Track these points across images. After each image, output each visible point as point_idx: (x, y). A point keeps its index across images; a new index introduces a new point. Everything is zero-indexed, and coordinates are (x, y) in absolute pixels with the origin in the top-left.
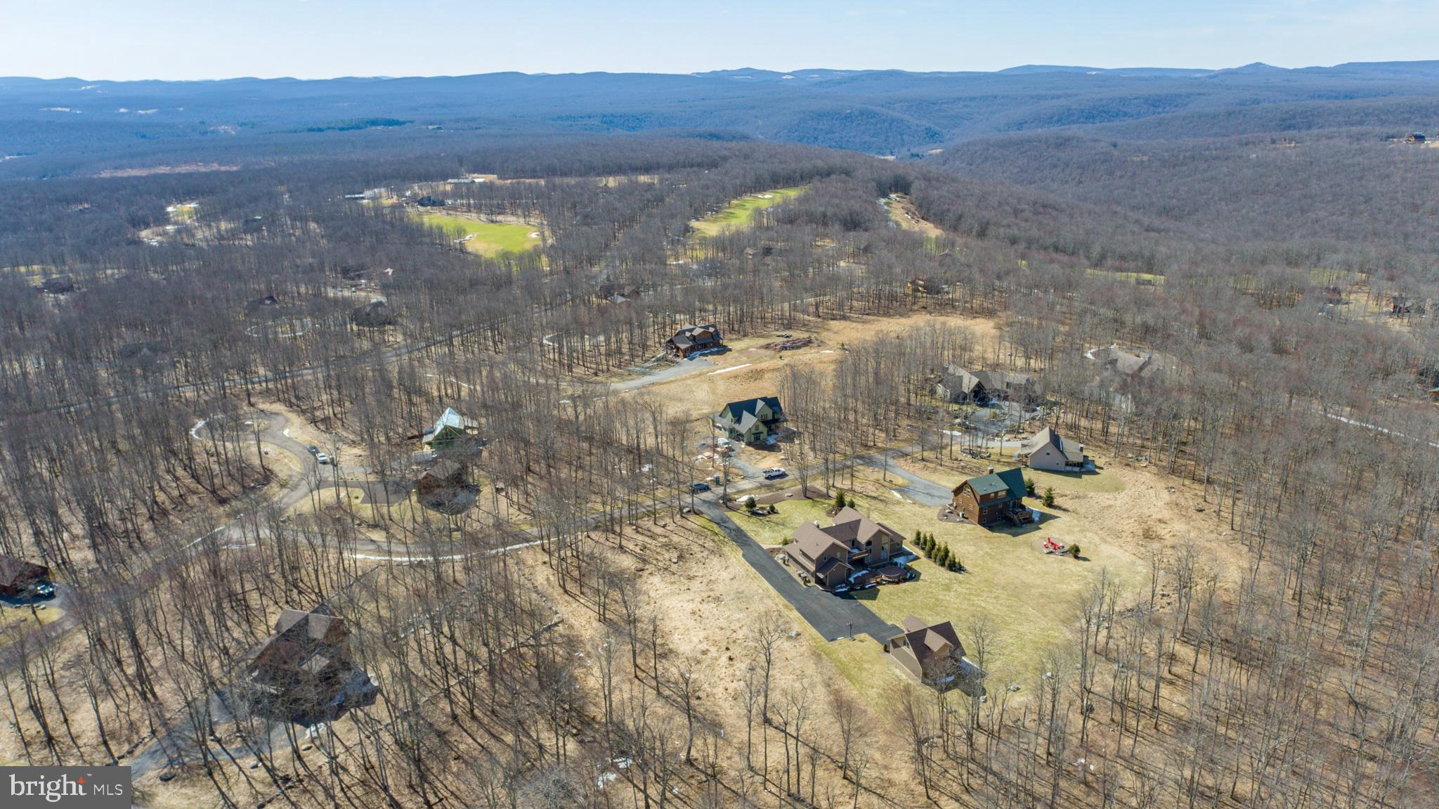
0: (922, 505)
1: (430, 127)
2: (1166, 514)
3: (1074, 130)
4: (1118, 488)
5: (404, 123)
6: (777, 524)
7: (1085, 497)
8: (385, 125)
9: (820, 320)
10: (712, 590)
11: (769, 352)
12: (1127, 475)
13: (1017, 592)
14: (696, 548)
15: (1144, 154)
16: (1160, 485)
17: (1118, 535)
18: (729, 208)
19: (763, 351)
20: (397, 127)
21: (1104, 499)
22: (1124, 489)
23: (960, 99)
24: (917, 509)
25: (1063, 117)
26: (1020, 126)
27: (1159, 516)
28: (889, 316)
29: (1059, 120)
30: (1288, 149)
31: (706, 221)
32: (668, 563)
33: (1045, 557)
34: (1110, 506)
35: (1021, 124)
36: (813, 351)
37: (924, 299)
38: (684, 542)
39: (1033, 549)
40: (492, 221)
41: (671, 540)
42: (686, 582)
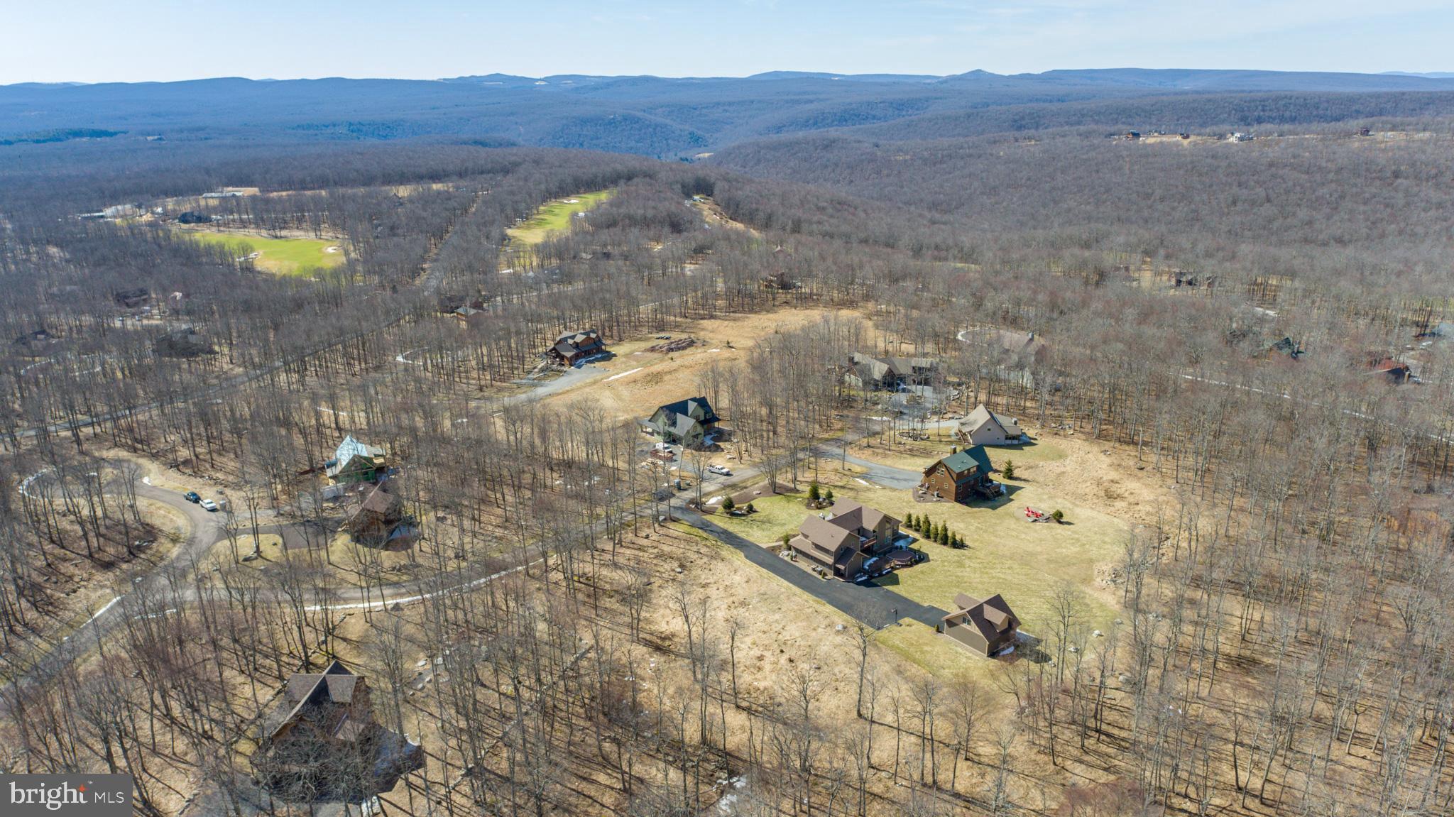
0: (894, 490)
1: (150, 138)
2: (1114, 475)
3: (833, 132)
4: (1061, 456)
5: (114, 134)
6: (763, 522)
7: (1037, 466)
8: (91, 136)
9: (689, 320)
10: (732, 595)
11: (656, 355)
12: (1062, 444)
13: (1026, 560)
14: (694, 556)
15: (906, 153)
16: (1095, 449)
17: (1084, 498)
18: (538, 214)
19: (649, 354)
20: (108, 139)
21: (1054, 466)
22: (1067, 456)
23: (718, 104)
24: (888, 493)
25: (817, 121)
26: (779, 129)
27: (1111, 478)
28: (756, 312)
29: (815, 123)
30: (1030, 147)
31: (518, 228)
32: (672, 574)
33: (1032, 525)
34: (1064, 473)
35: (779, 128)
36: (699, 350)
37: (782, 295)
38: (679, 552)
39: (1018, 519)
40: (276, 237)
41: (662, 551)
42: (702, 590)
